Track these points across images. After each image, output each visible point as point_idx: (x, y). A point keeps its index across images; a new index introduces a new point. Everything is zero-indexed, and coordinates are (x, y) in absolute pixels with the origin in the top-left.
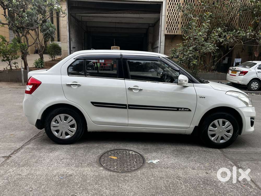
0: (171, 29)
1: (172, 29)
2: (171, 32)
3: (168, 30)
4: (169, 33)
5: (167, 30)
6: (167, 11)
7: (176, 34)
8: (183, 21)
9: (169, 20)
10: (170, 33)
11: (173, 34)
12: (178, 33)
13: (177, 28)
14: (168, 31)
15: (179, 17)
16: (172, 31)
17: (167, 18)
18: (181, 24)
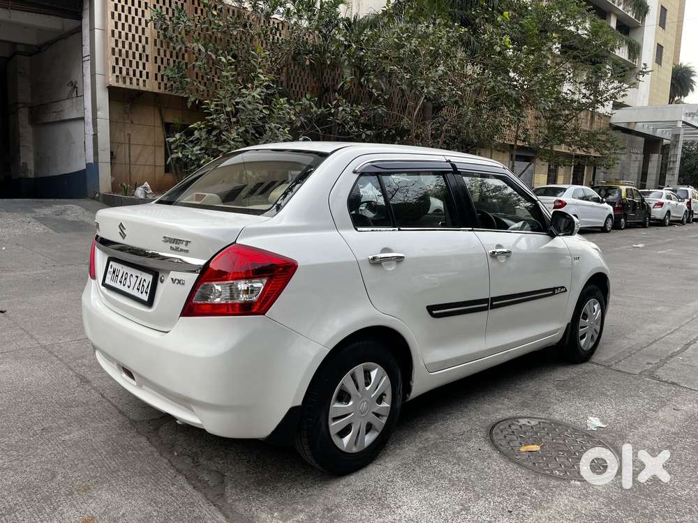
0: (128, 74)
1: (131, 73)
2: (128, 81)
3: (117, 73)
4: (121, 84)
5: (115, 75)
6: (110, 16)
7: (141, 87)
8: (159, 54)
9: (120, 45)
10: (125, 83)
11: (134, 87)
12: (148, 88)
13: (144, 73)
14: (117, 76)
15: (147, 43)
16: (131, 79)
17: (113, 39)
18: (156, 62)
